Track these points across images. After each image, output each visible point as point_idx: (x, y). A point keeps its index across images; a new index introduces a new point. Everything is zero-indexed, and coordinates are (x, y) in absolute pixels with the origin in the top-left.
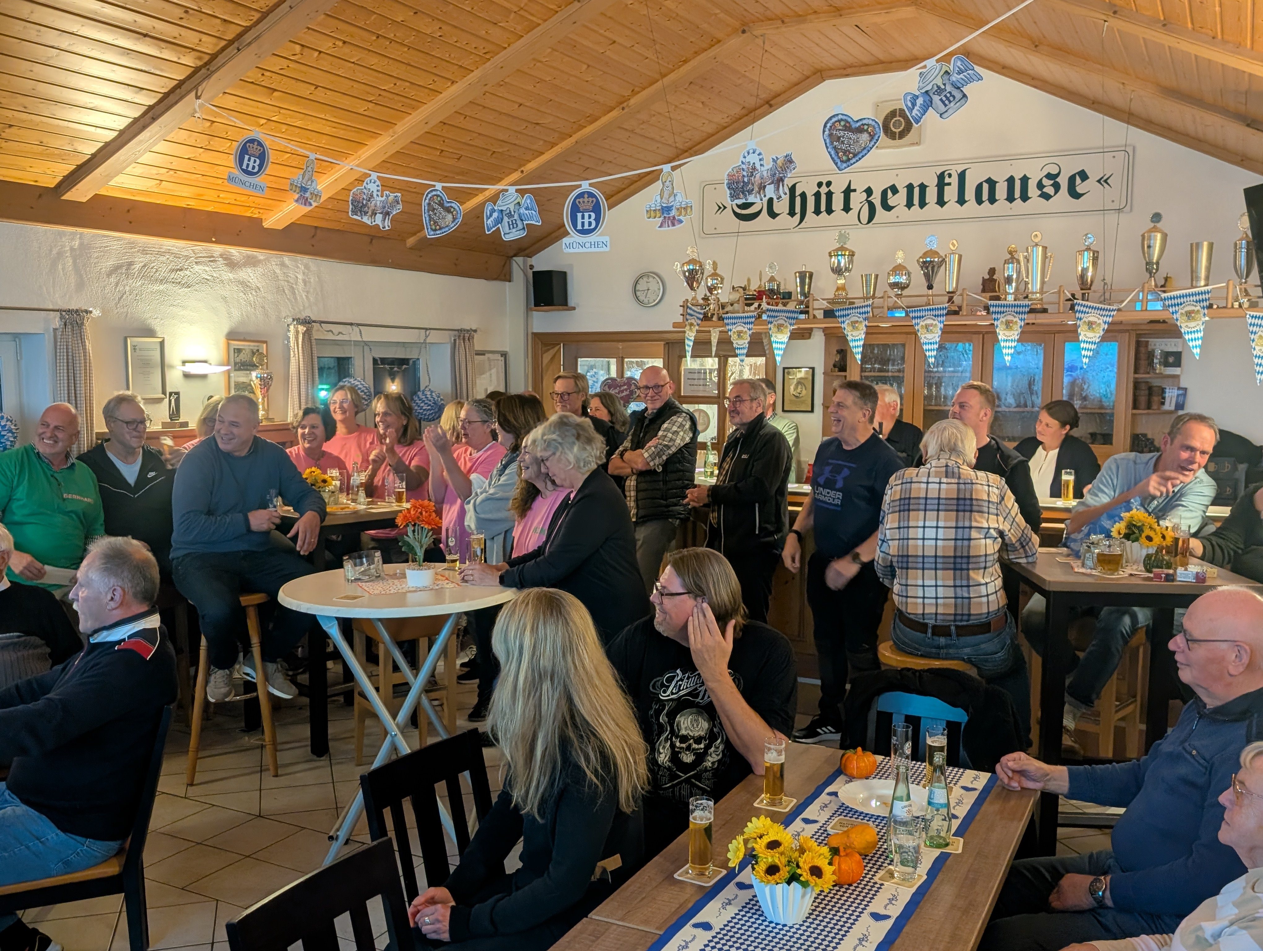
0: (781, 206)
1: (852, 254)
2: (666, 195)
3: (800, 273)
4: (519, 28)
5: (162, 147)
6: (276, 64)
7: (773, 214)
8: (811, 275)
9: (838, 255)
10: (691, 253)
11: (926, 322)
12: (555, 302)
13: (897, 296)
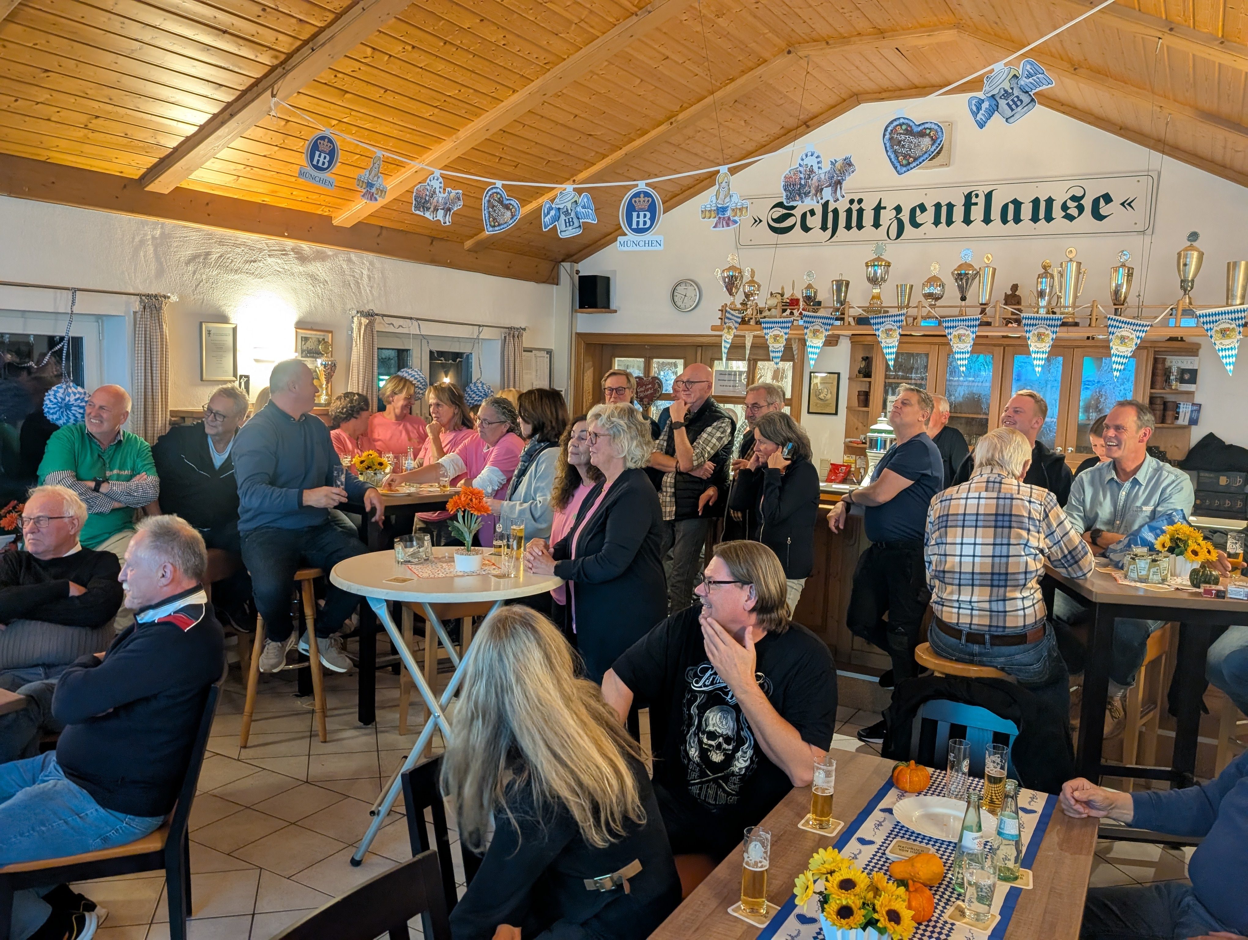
0: (814, 222)
1: (888, 265)
2: (722, 196)
3: (837, 281)
4: (579, 39)
5: (239, 143)
6: (348, 67)
7: (806, 228)
8: (848, 284)
9: (874, 266)
10: (732, 259)
11: (959, 332)
12: (599, 303)
13: (930, 305)
